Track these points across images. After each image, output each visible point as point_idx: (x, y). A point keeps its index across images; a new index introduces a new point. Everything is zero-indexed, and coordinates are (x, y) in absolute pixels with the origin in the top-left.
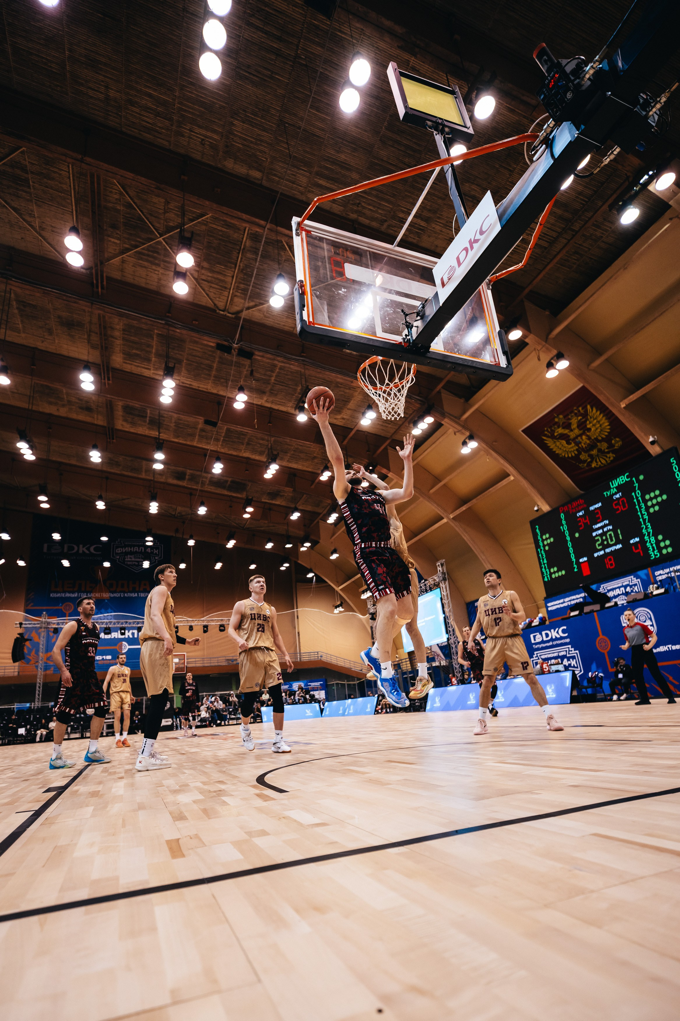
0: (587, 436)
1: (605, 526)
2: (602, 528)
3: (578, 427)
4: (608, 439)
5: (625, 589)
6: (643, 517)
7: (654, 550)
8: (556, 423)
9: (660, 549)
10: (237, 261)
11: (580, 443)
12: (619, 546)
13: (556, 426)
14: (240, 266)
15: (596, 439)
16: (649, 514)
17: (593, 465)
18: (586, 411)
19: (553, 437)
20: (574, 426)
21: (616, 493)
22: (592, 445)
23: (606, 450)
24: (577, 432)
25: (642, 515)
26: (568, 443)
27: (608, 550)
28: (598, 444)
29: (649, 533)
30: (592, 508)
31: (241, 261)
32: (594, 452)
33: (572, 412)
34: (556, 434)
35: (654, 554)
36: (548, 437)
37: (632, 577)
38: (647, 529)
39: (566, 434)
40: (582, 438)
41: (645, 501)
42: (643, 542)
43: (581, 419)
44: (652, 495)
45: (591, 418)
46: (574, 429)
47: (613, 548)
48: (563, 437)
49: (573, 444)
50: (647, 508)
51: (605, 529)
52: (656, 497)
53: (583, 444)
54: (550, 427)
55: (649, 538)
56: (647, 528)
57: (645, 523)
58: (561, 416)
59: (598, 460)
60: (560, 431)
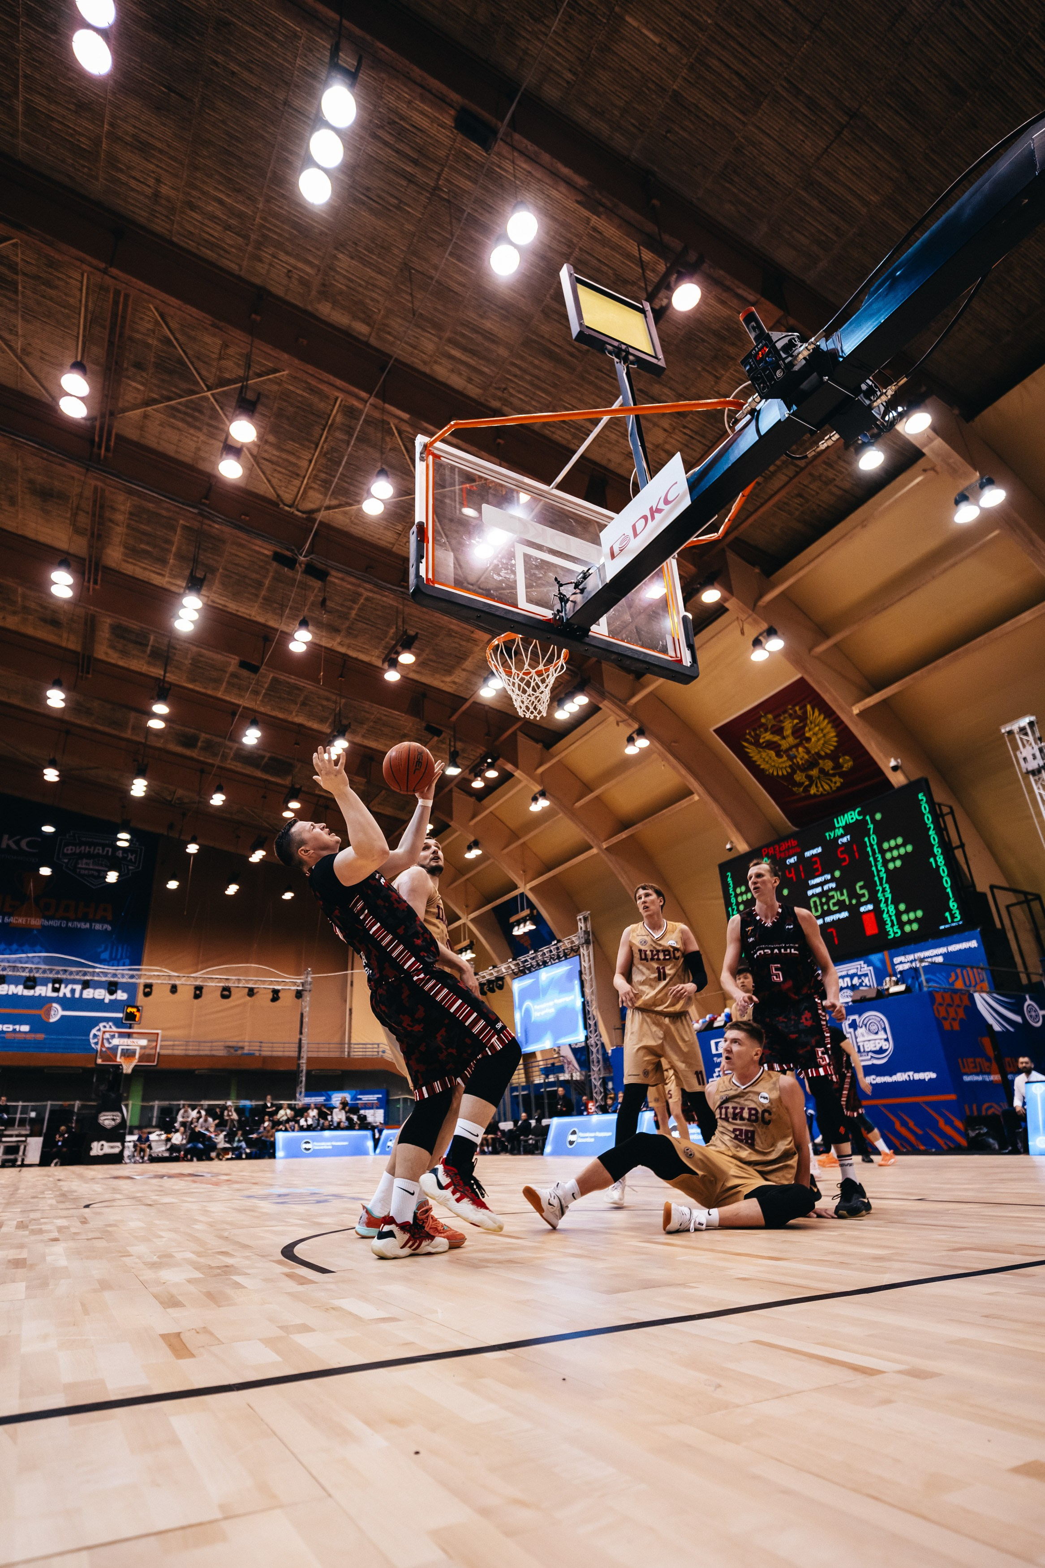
0: (806, 748)
1: (826, 882)
2: (822, 884)
3: (793, 733)
4: (833, 756)
5: (852, 980)
6: (878, 875)
7: (893, 925)
8: (763, 725)
9: (901, 925)
10: (320, 440)
11: (795, 757)
12: (845, 914)
13: (762, 730)
14: (322, 447)
15: (818, 754)
16: (887, 871)
17: (813, 791)
18: (805, 712)
19: (757, 744)
20: (788, 732)
21: (842, 836)
22: (812, 763)
23: (831, 772)
24: (791, 740)
25: (878, 871)
26: (779, 755)
27: (828, 919)
28: (820, 761)
29: (887, 899)
30: (808, 854)
31: (325, 441)
32: (814, 772)
33: (785, 712)
34: (761, 741)
35: (893, 931)
36: (750, 743)
37: (862, 962)
38: (885, 893)
39: (775, 742)
40: (797, 751)
41: (883, 852)
42: (877, 911)
43: (797, 724)
44: (893, 843)
45: (811, 723)
46: (788, 736)
47: (836, 917)
48: (771, 745)
49: (785, 758)
50: (885, 863)
51: (826, 888)
52: (897, 847)
53: (799, 760)
54: (755, 730)
55: (887, 906)
56: (884, 891)
57: (881, 884)
58: (770, 716)
59: (819, 785)
60: (768, 736)
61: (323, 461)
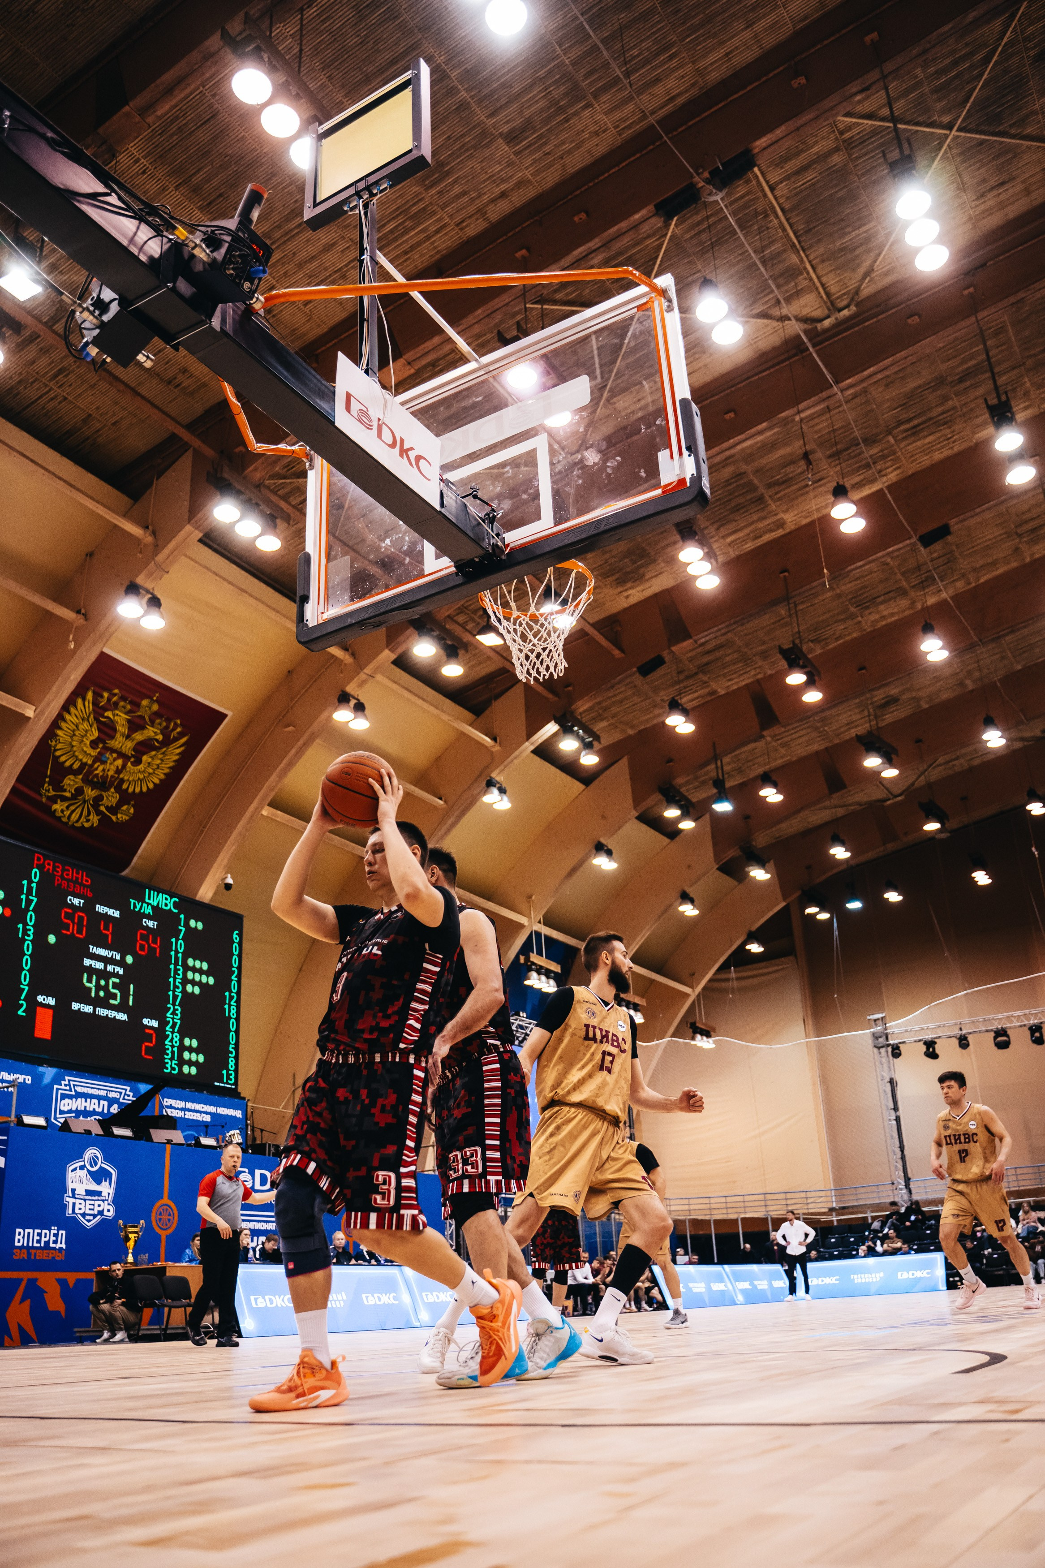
0: (124, 766)
1: (111, 961)
2: (106, 960)
3: (140, 743)
4: (125, 798)
5: (109, 1107)
6: (174, 991)
7: (172, 1059)
8: (138, 705)
9: (182, 1062)
11: (104, 762)
12: (122, 1017)
13: (129, 707)
14: (777, 217)
15: (122, 781)
16: (184, 991)
17: (57, 807)
18: (176, 739)
19: (98, 710)
20: (139, 737)
21: (149, 917)
22: (102, 784)
23: (102, 808)
24: (128, 747)
25: (175, 987)
26: (94, 744)
27: (101, 1012)
28: (112, 790)
29: (175, 1024)
30: (100, 909)
32: (90, 793)
33: (168, 720)
34: (109, 714)
35: (171, 1066)
36: (95, 703)
37: (128, 1088)
38: (174, 1016)
39: (115, 730)
40: (115, 760)
41: (186, 968)
42: (160, 1032)
43: (157, 740)
44: (198, 964)
45: (163, 753)
46: (133, 740)
47: (112, 1014)
48: (107, 730)
49: (94, 753)
50: (185, 981)
51: (110, 968)
52: (201, 971)
53: (101, 768)
54: (123, 698)
55: (173, 1033)
56: (174, 1013)
57: (174, 1004)
58: (155, 707)
59: (73, 808)
60: (120, 719)
61: (760, 205)
